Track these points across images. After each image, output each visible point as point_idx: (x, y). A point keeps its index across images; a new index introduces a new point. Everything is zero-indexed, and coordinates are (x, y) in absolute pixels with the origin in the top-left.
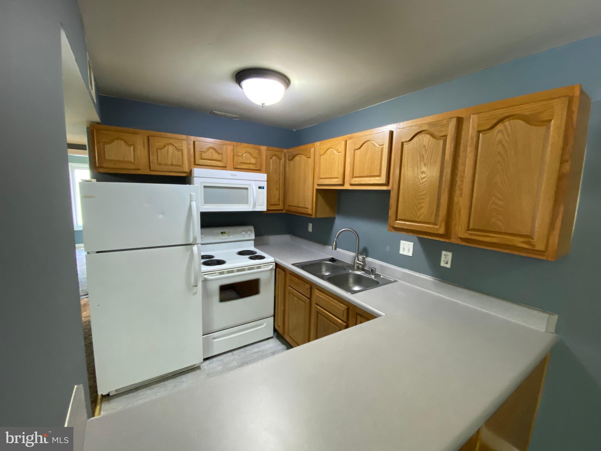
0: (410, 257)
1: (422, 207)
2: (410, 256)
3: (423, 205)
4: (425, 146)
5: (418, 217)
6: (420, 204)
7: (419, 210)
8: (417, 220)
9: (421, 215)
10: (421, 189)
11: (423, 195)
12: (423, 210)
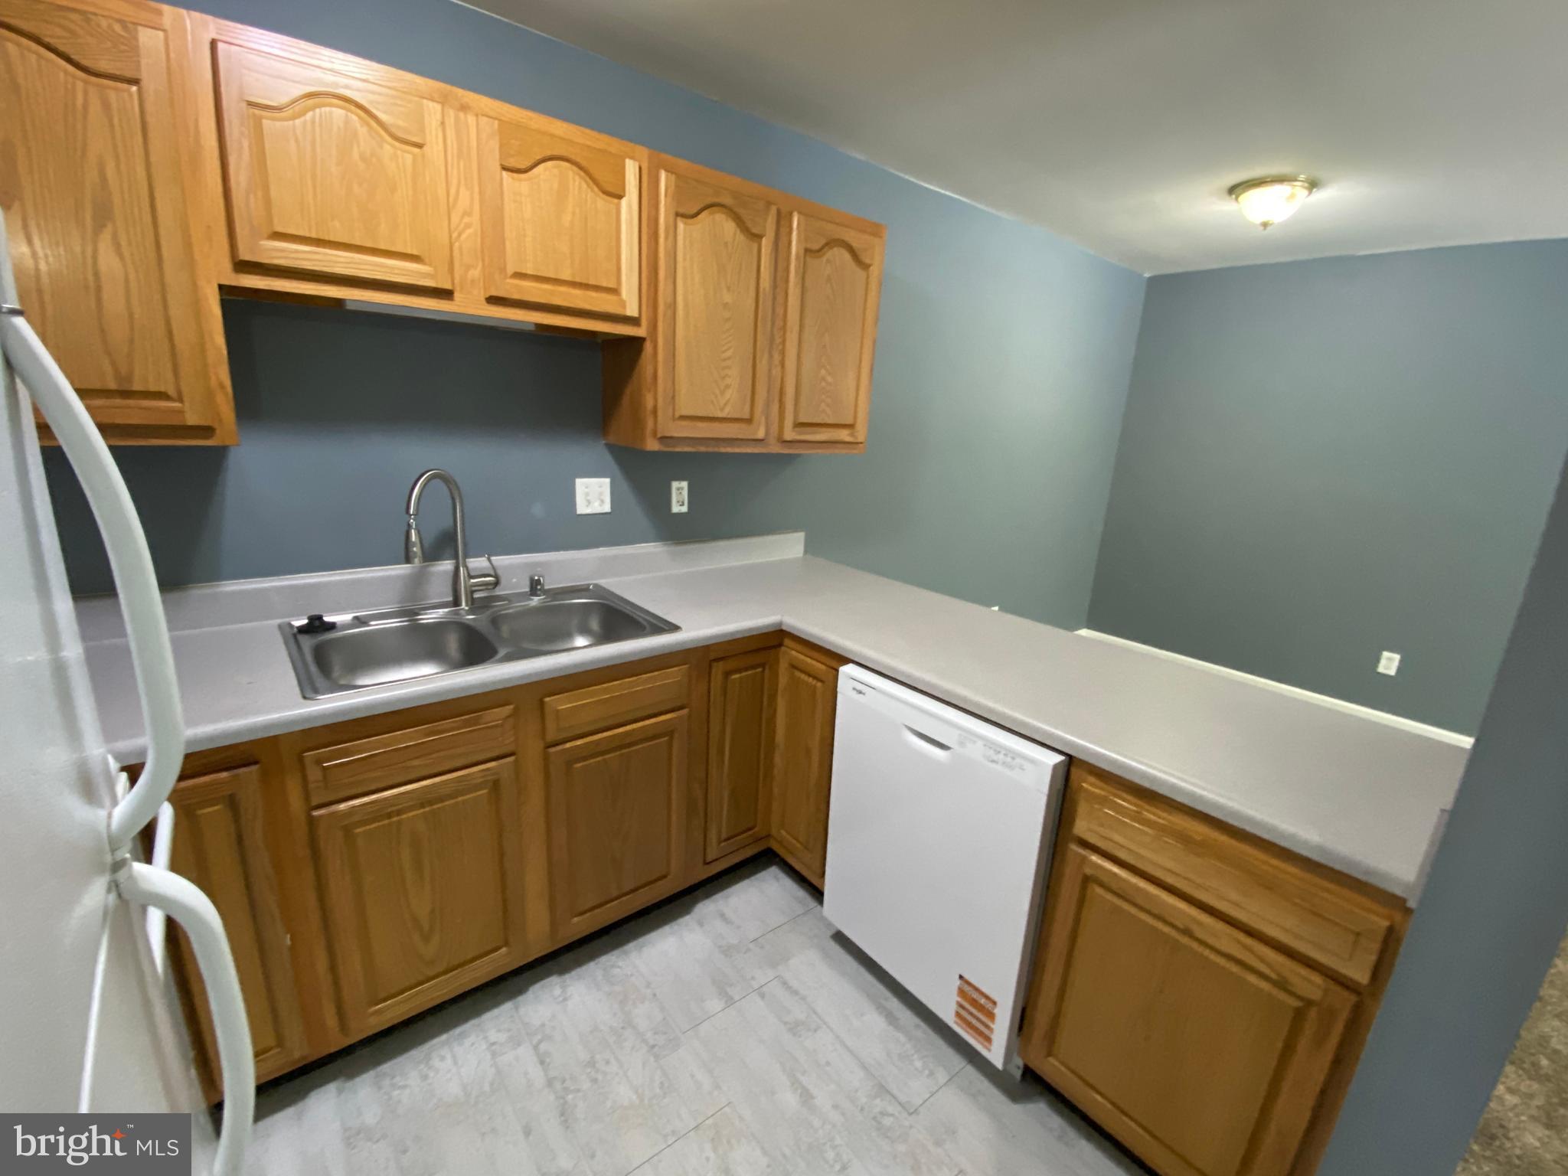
0: (601, 516)
1: (728, 387)
2: (606, 513)
3: (728, 381)
4: (726, 243)
5: (722, 410)
6: (723, 378)
7: (722, 393)
8: (720, 415)
9: (726, 404)
10: (723, 346)
11: (729, 358)
12: (728, 395)
